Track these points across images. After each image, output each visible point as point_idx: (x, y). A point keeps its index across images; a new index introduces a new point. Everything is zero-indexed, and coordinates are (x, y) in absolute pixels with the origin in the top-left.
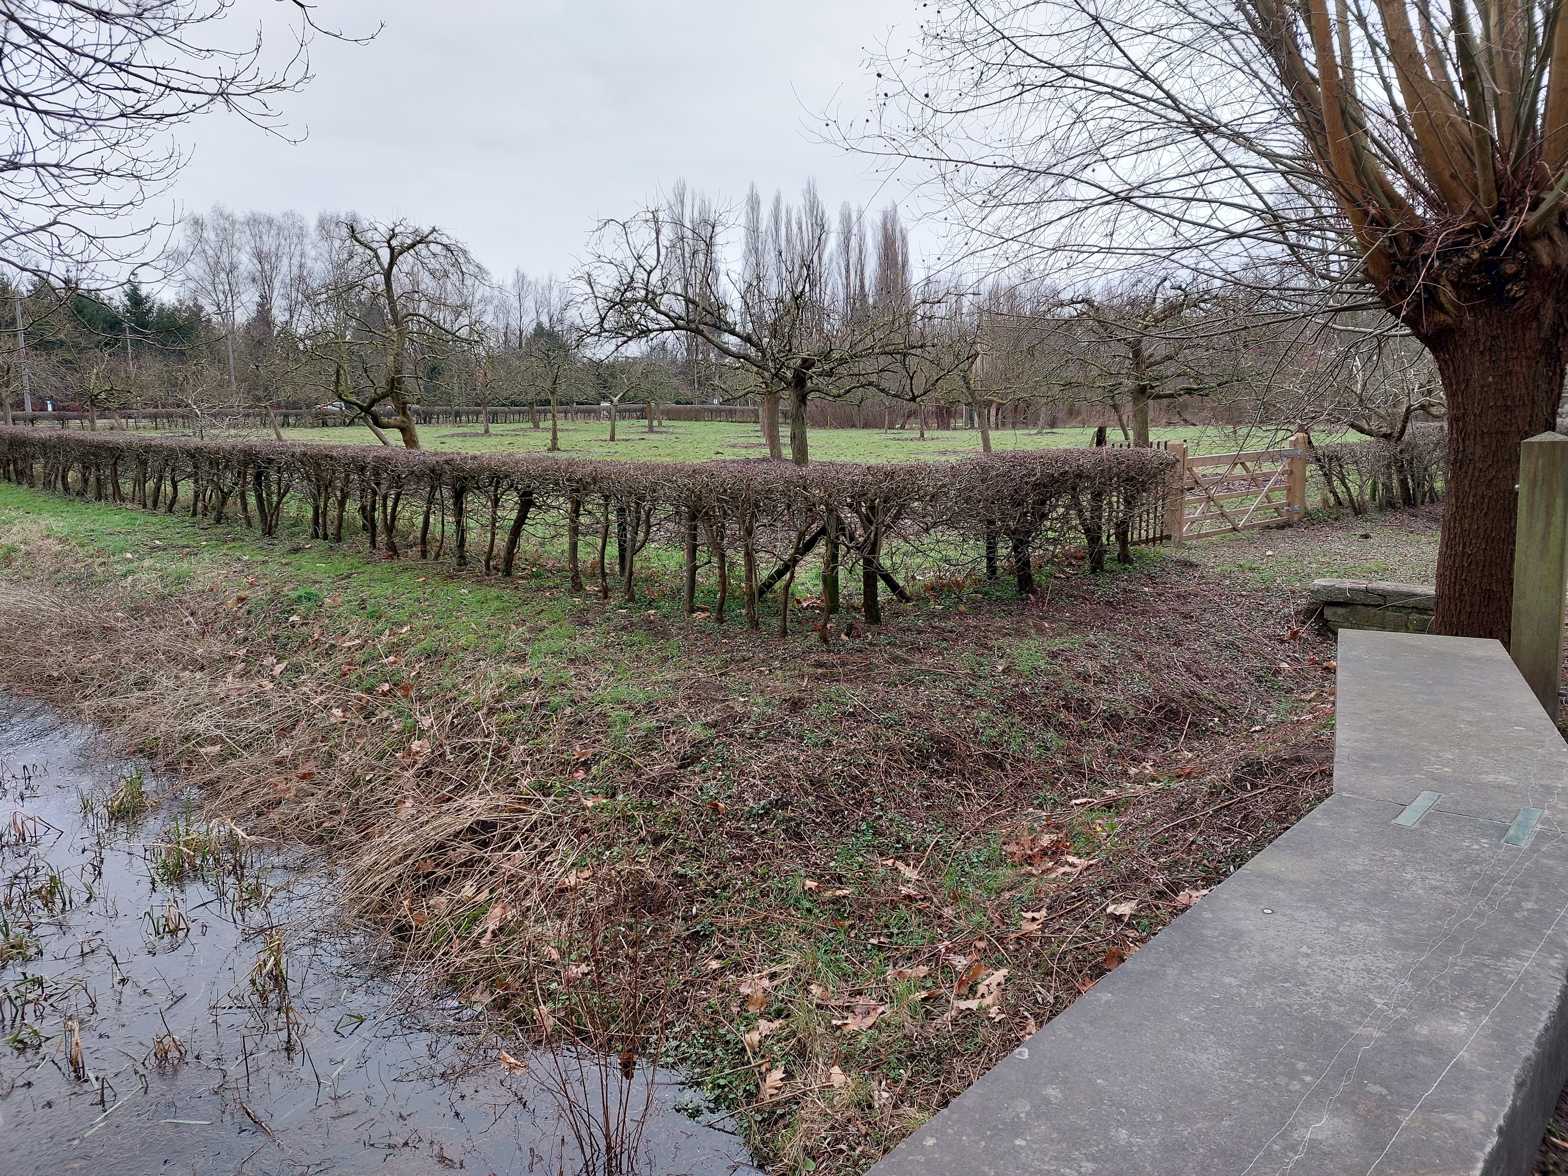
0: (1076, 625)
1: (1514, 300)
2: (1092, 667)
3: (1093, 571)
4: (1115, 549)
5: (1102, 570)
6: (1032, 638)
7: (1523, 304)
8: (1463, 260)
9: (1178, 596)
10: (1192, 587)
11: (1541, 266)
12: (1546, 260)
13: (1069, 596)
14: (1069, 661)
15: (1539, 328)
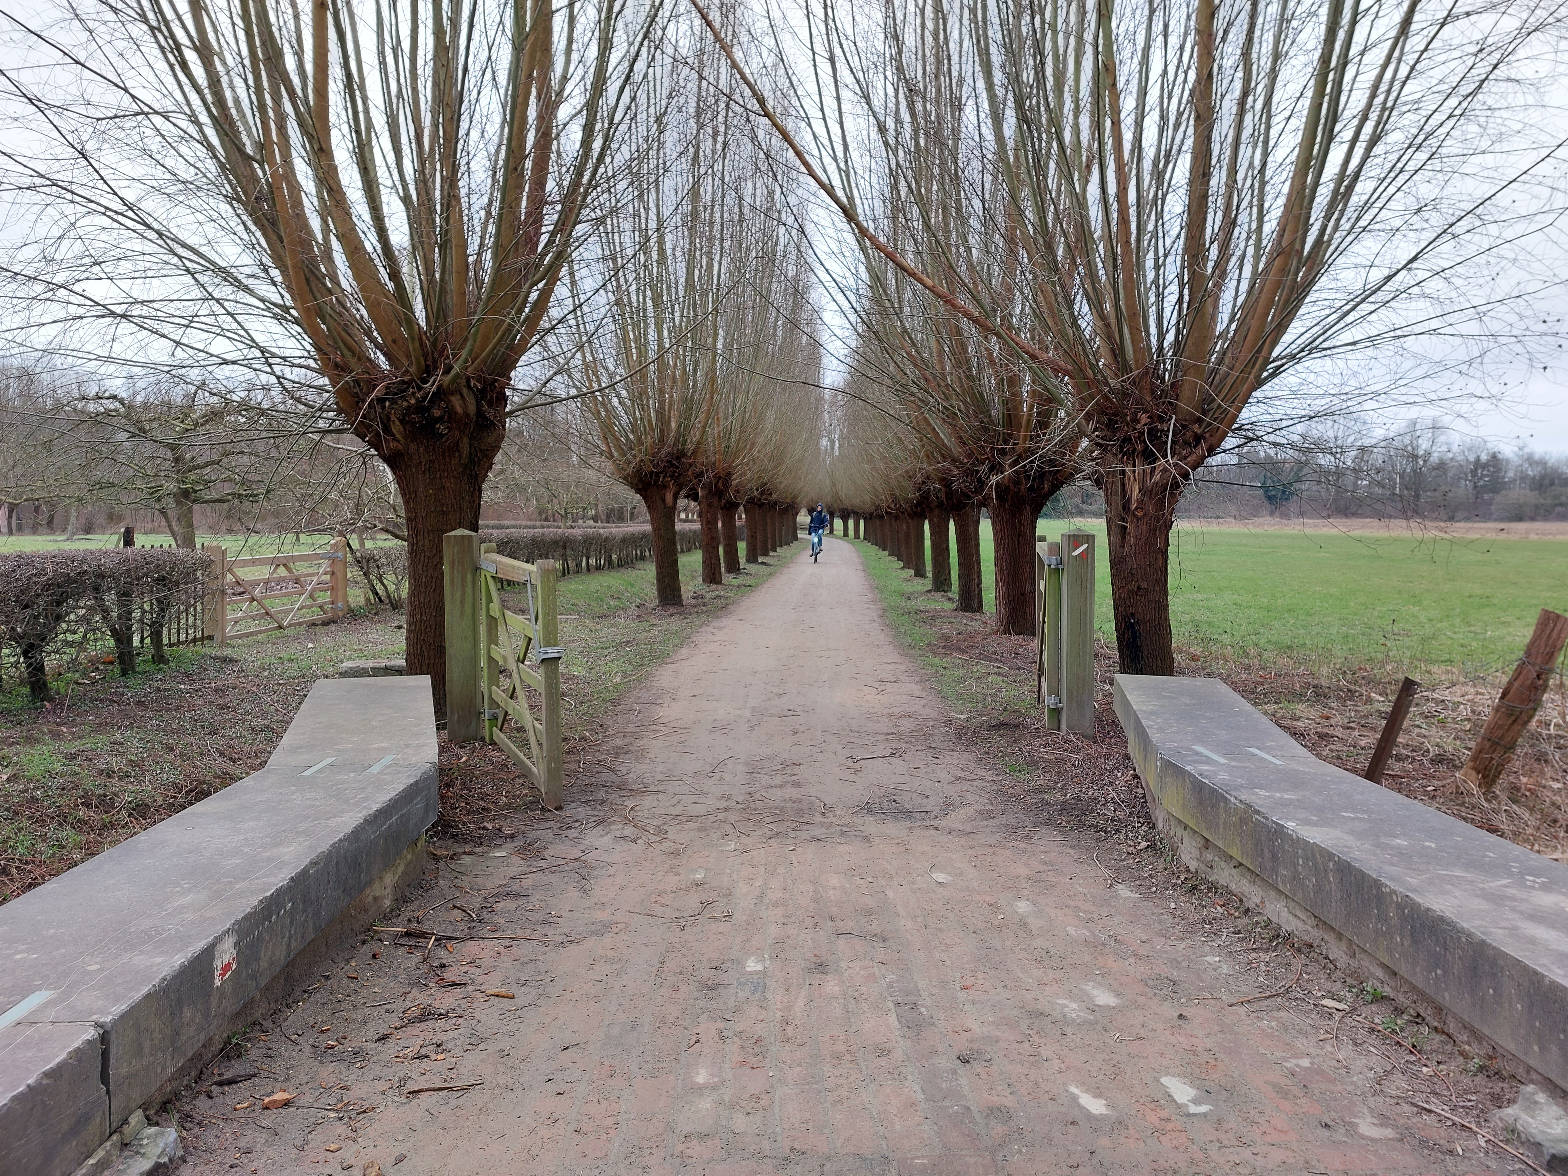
0: (100, 727)
1: (442, 436)
2: (116, 763)
3: (124, 673)
4: (149, 651)
5: (134, 672)
6: (45, 744)
7: (447, 440)
8: (405, 404)
9: (216, 690)
10: (231, 681)
11: (456, 413)
12: (459, 410)
13: (92, 700)
14: (91, 760)
15: (460, 457)
